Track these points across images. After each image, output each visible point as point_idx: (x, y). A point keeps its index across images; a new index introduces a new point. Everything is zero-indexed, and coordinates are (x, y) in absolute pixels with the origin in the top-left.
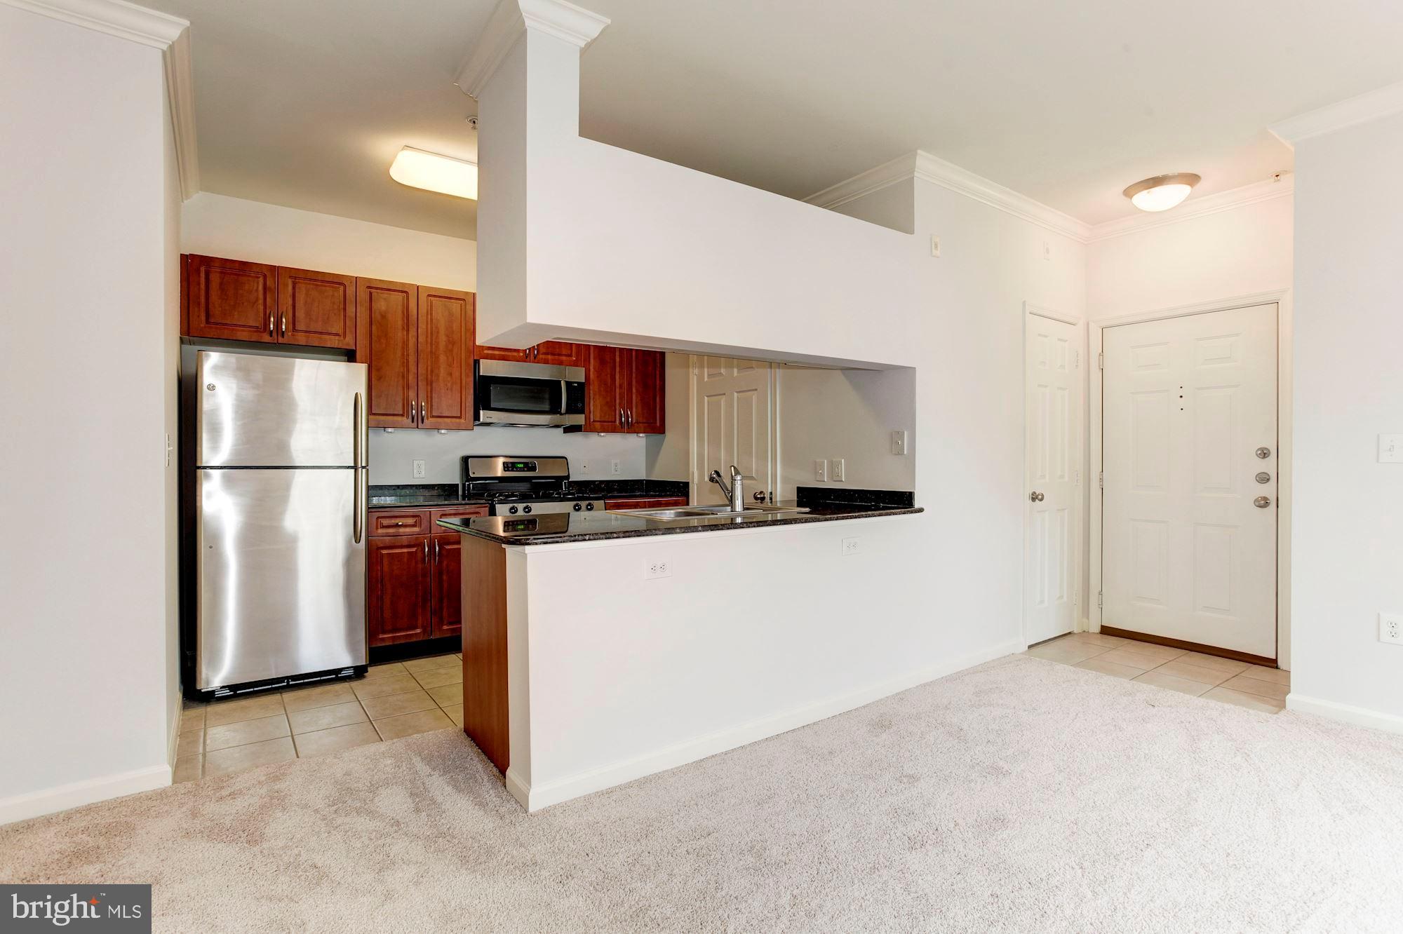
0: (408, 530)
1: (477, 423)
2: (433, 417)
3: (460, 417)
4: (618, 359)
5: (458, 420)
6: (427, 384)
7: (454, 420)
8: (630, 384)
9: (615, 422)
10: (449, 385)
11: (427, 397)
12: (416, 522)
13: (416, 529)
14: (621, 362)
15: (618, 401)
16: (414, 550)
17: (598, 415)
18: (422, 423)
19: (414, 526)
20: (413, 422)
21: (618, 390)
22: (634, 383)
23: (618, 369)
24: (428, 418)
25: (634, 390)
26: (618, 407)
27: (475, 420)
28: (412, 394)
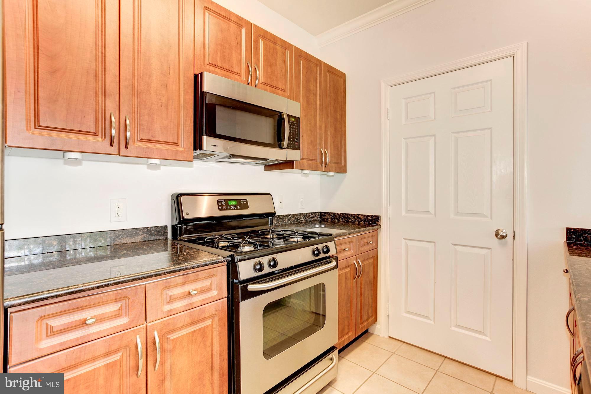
0: (106, 326)
1: (198, 152)
2: (142, 140)
3: (177, 144)
4: (318, 102)
5: (174, 148)
6: (134, 94)
7: (169, 147)
8: (326, 127)
9: (316, 160)
10: (164, 100)
11: (134, 112)
12: (121, 308)
13: (123, 321)
14: (321, 105)
15: (318, 141)
16: (116, 357)
17: (306, 154)
18: (126, 148)
19: (117, 315)
20: (111, 145)
21: (318, 131)
22: (329, 126)
23: (318, 111)
24: (134, 142)
25: (329, 133)
26: (318, 147)
27: (195, 149)
28: (111, 105)
